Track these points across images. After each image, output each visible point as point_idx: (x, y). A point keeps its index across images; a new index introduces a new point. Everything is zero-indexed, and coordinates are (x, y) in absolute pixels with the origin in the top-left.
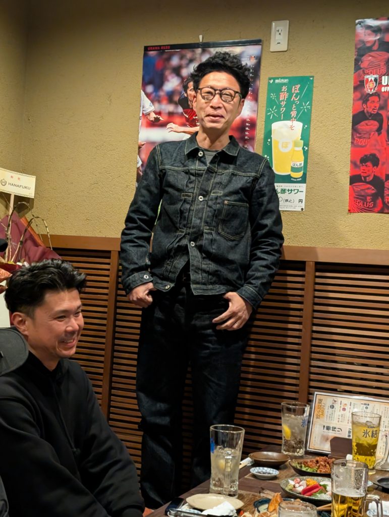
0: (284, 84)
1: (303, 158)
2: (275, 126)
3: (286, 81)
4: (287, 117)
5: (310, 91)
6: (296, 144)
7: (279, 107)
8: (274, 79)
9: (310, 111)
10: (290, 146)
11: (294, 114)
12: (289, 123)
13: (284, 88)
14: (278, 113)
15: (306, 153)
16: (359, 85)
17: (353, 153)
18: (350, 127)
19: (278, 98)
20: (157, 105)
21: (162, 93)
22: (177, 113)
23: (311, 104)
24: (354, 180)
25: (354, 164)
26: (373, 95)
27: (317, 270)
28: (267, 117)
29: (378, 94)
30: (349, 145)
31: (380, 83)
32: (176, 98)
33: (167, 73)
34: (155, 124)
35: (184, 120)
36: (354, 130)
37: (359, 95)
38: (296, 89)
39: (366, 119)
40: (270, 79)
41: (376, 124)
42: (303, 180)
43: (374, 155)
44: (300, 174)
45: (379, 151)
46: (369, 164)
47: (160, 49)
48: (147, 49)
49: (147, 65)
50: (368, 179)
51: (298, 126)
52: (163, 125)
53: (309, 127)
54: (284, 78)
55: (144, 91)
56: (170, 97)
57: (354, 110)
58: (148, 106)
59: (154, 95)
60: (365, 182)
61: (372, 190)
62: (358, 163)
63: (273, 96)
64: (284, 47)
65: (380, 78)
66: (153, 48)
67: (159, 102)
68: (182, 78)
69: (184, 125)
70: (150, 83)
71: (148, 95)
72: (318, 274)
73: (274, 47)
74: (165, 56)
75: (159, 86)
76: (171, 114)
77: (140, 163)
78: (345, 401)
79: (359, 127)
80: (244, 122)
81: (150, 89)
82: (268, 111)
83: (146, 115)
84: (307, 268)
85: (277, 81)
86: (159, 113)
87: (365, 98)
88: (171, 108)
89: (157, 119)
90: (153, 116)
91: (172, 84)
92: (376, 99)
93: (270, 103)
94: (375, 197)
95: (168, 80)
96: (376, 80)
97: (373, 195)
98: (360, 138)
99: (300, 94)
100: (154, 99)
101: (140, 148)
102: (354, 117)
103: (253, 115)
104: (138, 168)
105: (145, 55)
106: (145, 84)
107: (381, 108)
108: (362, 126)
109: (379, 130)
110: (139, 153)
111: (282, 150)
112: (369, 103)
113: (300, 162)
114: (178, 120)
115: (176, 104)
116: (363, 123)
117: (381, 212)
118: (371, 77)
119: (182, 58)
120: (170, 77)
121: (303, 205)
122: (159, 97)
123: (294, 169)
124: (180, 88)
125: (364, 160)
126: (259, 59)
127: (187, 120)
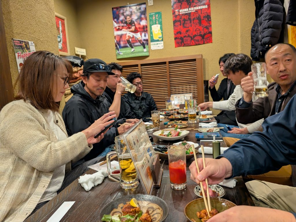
0: (154, 15)
1: (161, 34)
2: (153, 26)
3: (154, 14)
4: (156, 24)
5: (161, 16)
6: (159, 31)
7: (153, 21)
8: (151, 13)
9: (161, 21)
10: (158, 31)
11: (157, 22)
12: (156, 25)
13: (154, 16)
14: (153, 23)
15: (162, 33)
16: (174, 13)
17: (175, 32)
18: (173, 24)
19: (152, 19)
20: (118, 24)
21: (119, 21)
22: (125, 26)
23: (162, 19)
24: (175, 39)
25: (175, 34)
26: (178, 15)
27: (169, 64)
28: (150, 24)
29: (179, 15)
30: (173, 30)
31: (179, 12)
32: (124, 22)
33: (120, 15)
34: (118, 30)
35: (127, 28)
36: (174, 25)
37: (174, 16)
38: (157, 16)
39: (177, 22)
40: (149, 13)
41: (179, 23)
42: (162, 40)
43: (180, 31)
44: (161, 39)
45: (181, 30)
46: (179, 34)
47: (117, 8)
48: (113, 9)
49: (113, 13)
50: (179, 38)
51: (159, 26)
52: (121, 30)
53: (162, 26)
54: (153, 13)
55: (114, 21)
56: (122, 22)
57: (173, 20)
58: (116, 25)
59: (117, 22)
60: (178, 39)
61: (181, 41)
62: (176, 34)
63: (151, 18)
64: (152, 4)
65: (179, 10)
66: (115, 8)
67: (119, 23)
68: (125, 16)
69: (127, 29)
70: (115, 18)
71: (115, 22)
72: (169, 65)
73: (149, 5)
74: (119, 10)
75: (118, 19)
76: (123, 26)
77: (116, 41)
78: (179, 96)
79: (175, 24)
80: (144, 26)
81: (115, 20)
82: (150, 23)
83: (116, 28)
84: (167, 63)
85: (151, 14)
86: (119, 27)
87: (176, 16)
88: (122, 25)
89: (119, 28)
90: (118, 28)
91: (122, 18)
92: (179, 16)
93: (150, 20)
94: (181, 43)
95: (120, 17)
96: (178, 11)
97: (181, 42)
98: (176, 27)
99: (158, 17)
100: (117, 23)
101: (115, 37)
102: (174, 22)
103: (146, 24)
104: (115, 43)
105: (113, 10)
106: (114, 19)
107: (180, 18)
108: (176, 24)
109: (180, 25)
110: (115, 39)
111: (156, 33)
112: (177, 18)
113: (161, 36)
114: (125, 28)
115: (124, 23)
116: (176, 23)
117: (184, 46)
118: (177, 10)
119: (123, 10)
120: (121, 16)
121: (163, 47)
122: (119, 22)
123: (159, 38)
124: (124, 19)
125: (177, 33)
126: (145, 8)
127: (128, 27)
